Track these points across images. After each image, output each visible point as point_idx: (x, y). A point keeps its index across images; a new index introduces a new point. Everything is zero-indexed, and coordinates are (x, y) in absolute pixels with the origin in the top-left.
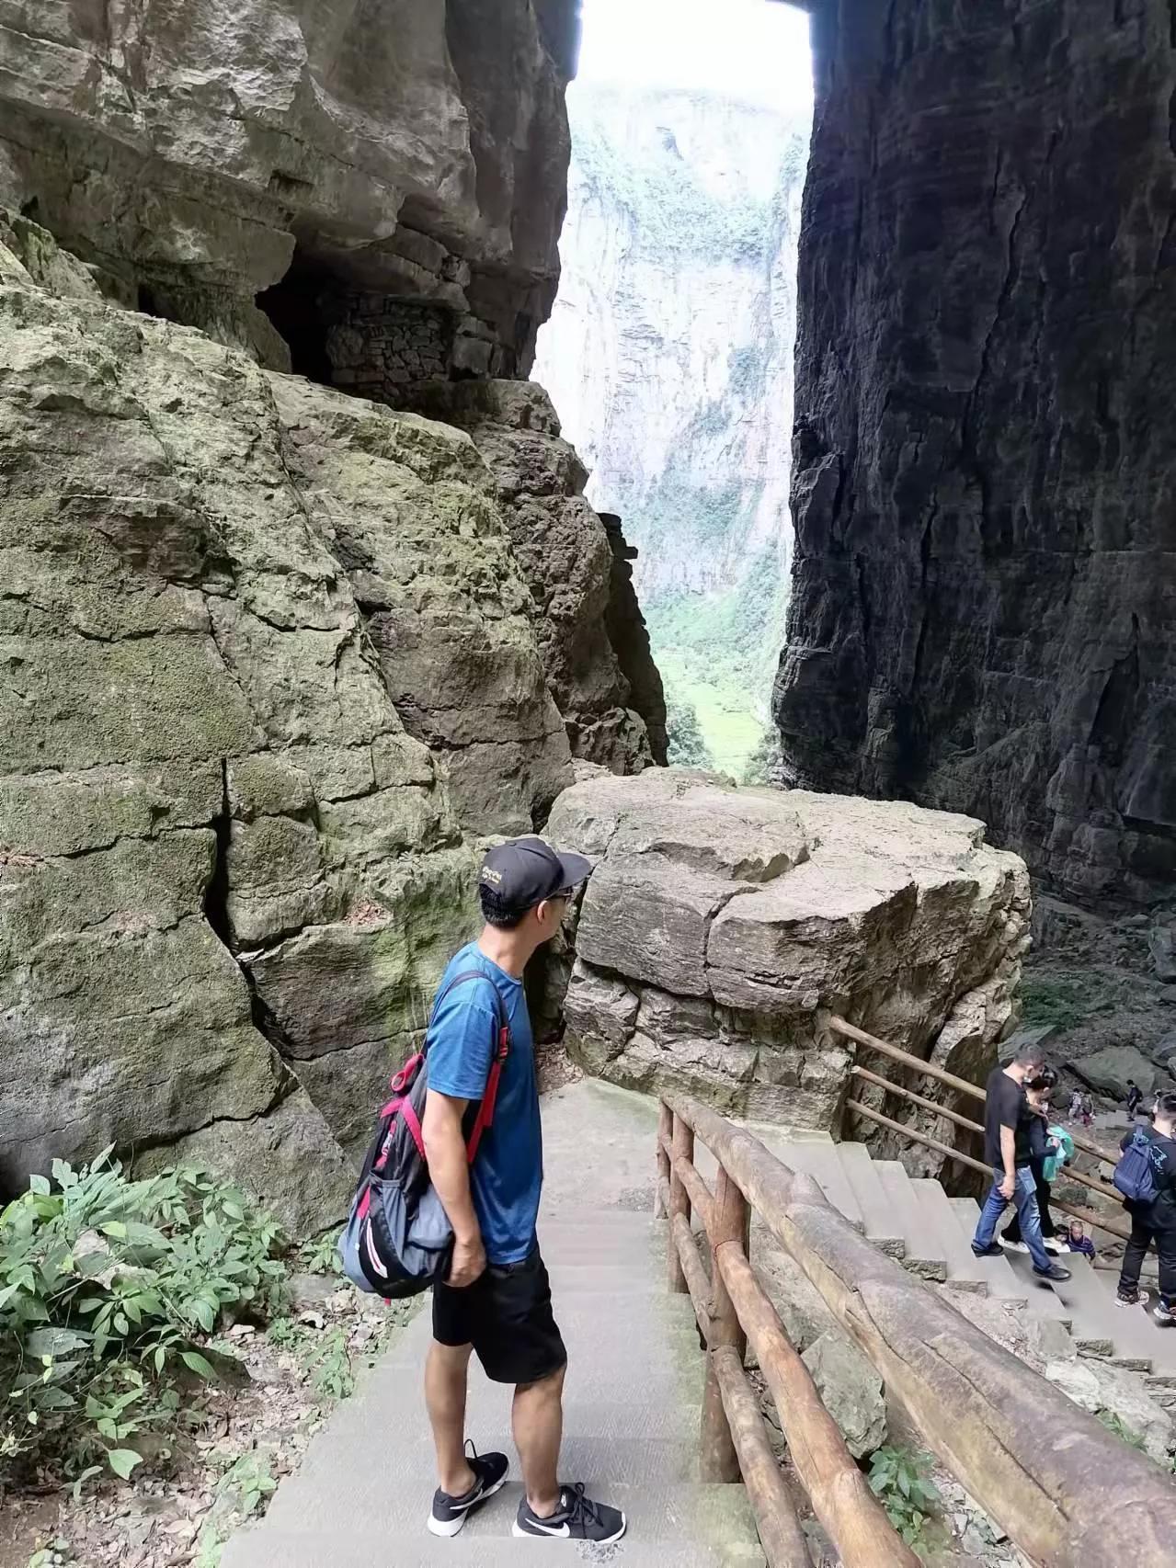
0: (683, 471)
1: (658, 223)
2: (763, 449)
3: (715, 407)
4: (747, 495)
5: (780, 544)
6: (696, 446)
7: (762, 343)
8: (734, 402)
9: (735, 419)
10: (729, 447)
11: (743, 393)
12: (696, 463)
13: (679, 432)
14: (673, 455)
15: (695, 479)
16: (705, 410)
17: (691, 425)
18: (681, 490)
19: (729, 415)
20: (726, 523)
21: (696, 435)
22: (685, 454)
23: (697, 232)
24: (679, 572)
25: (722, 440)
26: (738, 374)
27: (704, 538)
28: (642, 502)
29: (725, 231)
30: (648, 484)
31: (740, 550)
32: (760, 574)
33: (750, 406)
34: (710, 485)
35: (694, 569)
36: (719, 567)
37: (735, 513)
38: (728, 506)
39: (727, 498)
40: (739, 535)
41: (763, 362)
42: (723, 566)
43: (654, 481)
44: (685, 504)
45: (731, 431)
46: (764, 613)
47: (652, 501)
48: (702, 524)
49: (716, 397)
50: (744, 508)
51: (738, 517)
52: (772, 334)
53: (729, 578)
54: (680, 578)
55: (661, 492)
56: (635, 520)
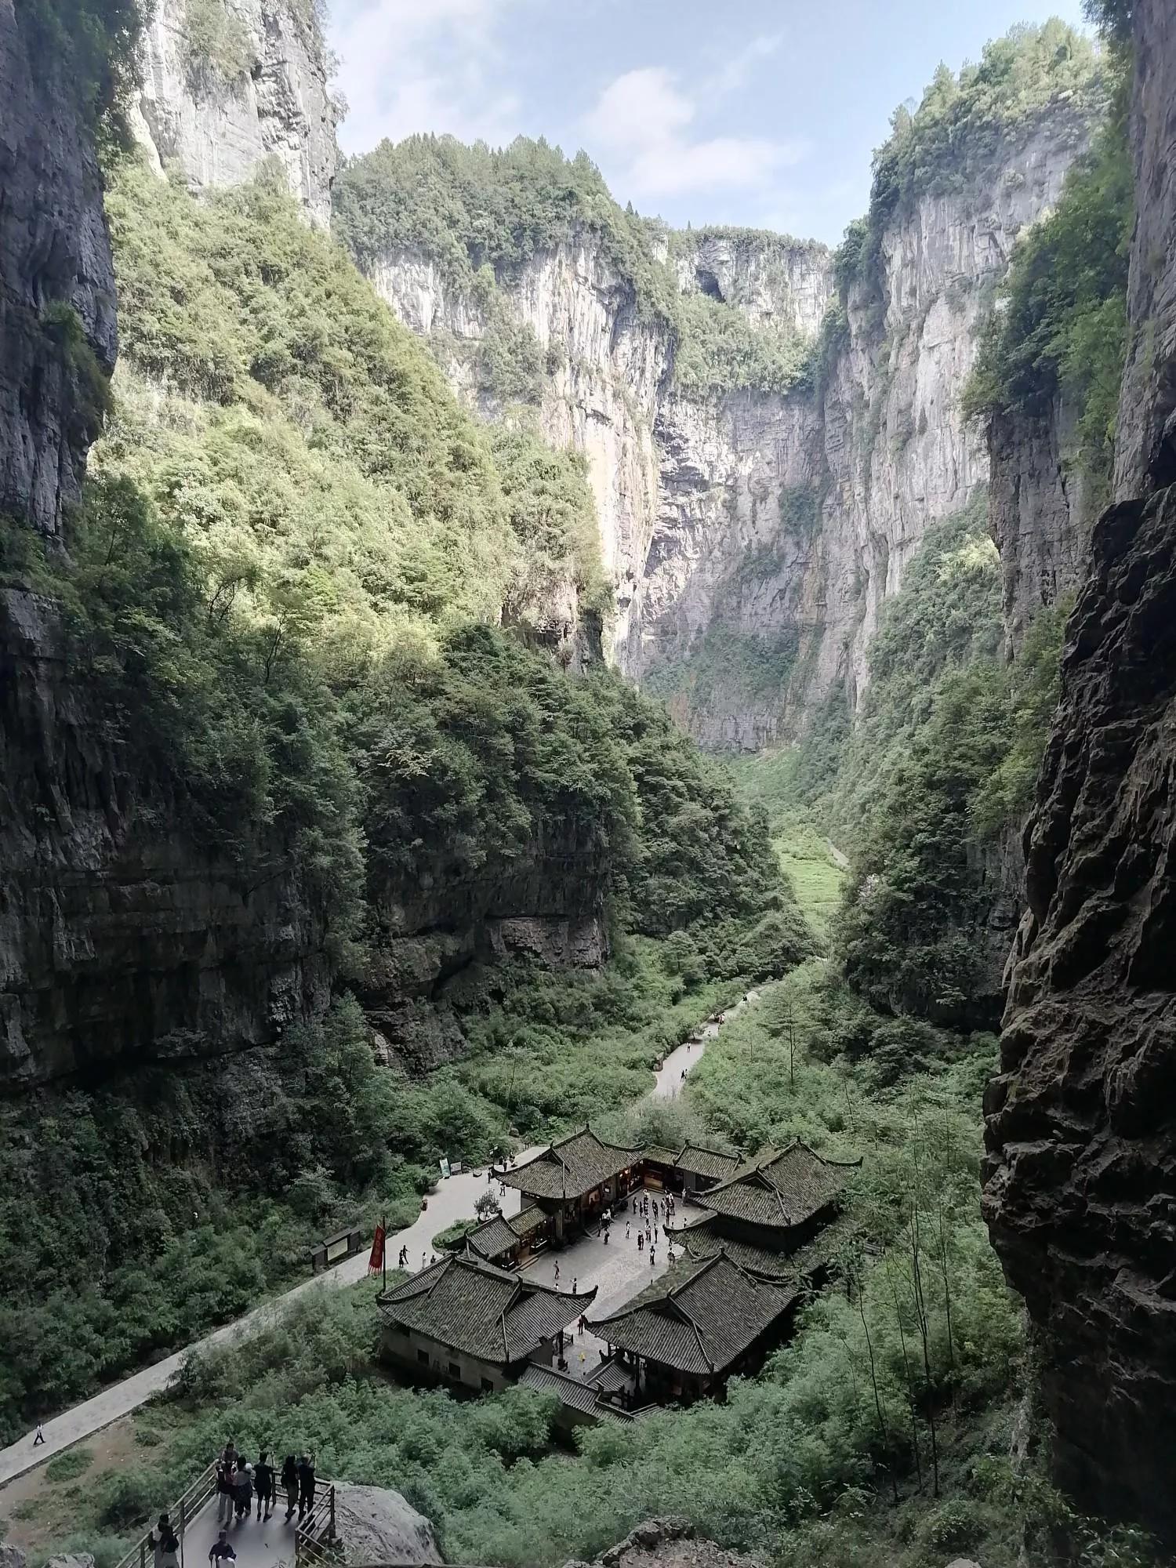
0: (731, 618)
1: (699, 360)
2: (822, 591)
3: (765, 549)
4: (805, 643)
5: (847, 684)
6: (745, 590)
7: (816, 481)
8: (788, 544)
9: (789, 561)
10: (782, 592)
11: (797, 533)
12: (747, 610)
13: (727, 578)
14: (720, 602)
15: (746, 626)
16: (755, 553)
17: (740, 570)
18: (732, 640)
19: (783, 557)
20: (781, 673)
21: (746, 580)
22: (734, 602)
23: (742, 370)
24: (730, 727)
25: (775, 584)
26: (790, 514)
27: (757, 690)
28: (687, 654)
29: (771, 367)
30: (693, 636)
31: (799, 701)
32: (826, 720)
33: (805, 545)
34: (763, 634)
35: (746, 725)
36: (774, 721)
37: (792, 662)
38: (783, 655)
39: (782, 646)
40: (797, 685)
41: (818, 501)
42: (779, 720)
43: (699, 631)
44: (734, 655)
45: (786, 574)
46: (832, 759)
47: (698, 653)
48: (754, 675)
49: (766, 539)
50: (802, 656)
51: (795, 665)
52: (827, 470)
53: (787, 734)
54: (731, 734)
55: (708, 641)
56: (679, 673)
